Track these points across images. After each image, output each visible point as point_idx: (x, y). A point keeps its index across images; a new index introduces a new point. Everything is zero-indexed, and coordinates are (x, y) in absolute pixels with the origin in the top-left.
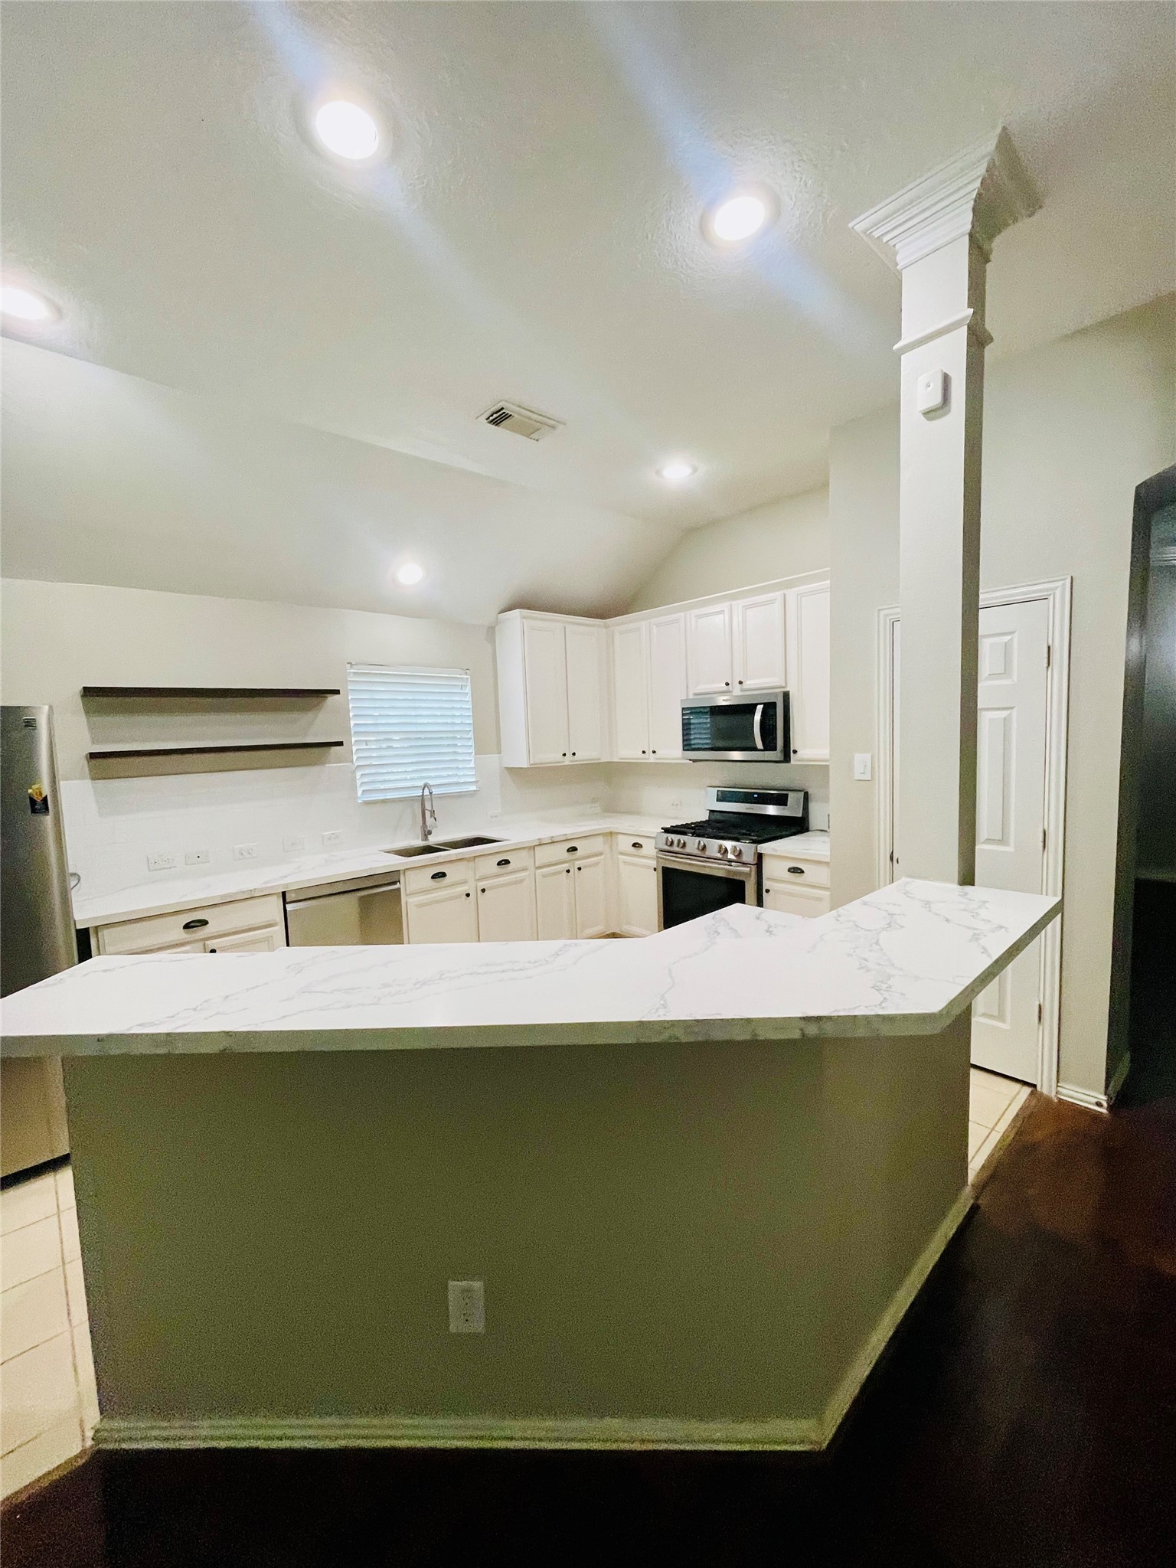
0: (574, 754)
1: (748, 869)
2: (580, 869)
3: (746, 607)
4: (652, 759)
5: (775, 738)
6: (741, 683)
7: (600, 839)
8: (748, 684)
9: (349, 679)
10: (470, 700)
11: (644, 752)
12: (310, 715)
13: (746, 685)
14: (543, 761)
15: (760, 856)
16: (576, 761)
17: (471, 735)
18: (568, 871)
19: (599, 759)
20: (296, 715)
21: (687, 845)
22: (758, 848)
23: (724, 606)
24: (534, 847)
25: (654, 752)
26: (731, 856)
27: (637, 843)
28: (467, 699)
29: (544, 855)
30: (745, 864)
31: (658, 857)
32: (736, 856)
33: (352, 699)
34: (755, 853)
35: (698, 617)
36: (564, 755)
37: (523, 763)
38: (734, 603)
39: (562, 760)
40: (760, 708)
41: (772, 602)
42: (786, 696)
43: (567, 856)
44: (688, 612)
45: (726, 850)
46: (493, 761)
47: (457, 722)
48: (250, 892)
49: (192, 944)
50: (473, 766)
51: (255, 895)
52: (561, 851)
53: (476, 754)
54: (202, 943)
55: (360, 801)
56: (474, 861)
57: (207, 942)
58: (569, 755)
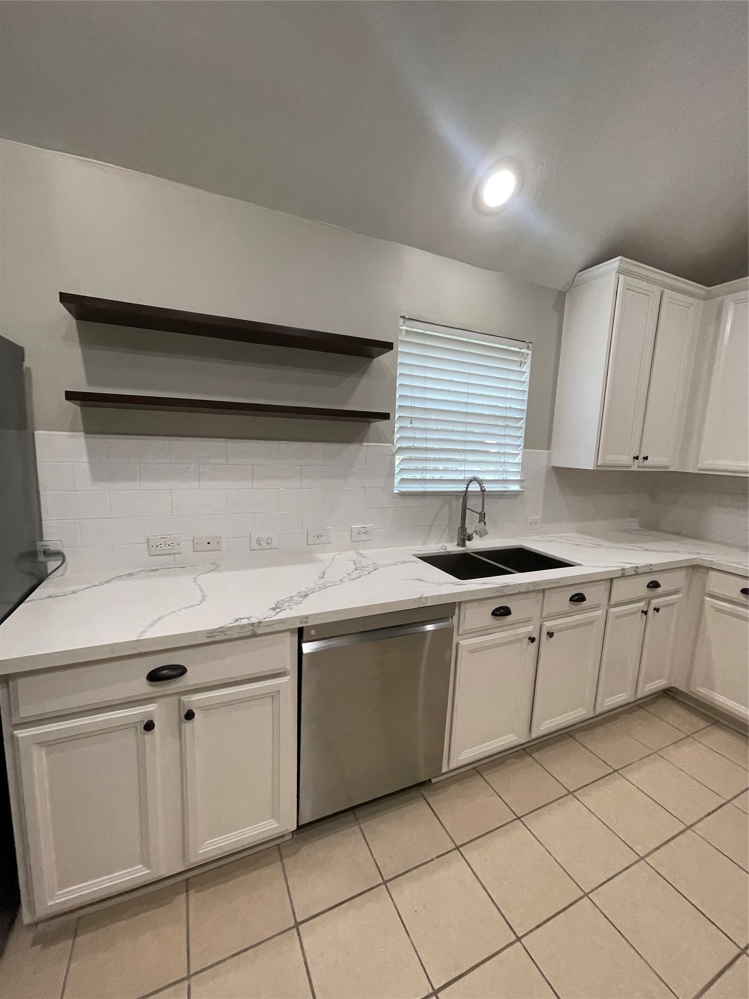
0: (647, 458)
2: (657, 609)
7: (682, 573)
9: (400, 338)
10: (528, 381)
12: (351, 380)
14: (611, 463)
16: (644, 467)
17: (523, 424)
18: (644, 612)
19: (667, 468)
20: (335, 377)
24: (611, 580)
28: (525, 380)
36: (635, 458)
37: (586, 463)
39: (631, 464)
43: (646, 592)
46: (541, 458)
47: (510, 406)
48: (251, 628)
49: (161, 701)
50: (521, 462)
51: (259, 632)
52: (639, 587)
53: (525, 447)
54: (175, 698)
55: (396, 491)
56: (547, 593)
57: (185, 699)
58: (641, 459)
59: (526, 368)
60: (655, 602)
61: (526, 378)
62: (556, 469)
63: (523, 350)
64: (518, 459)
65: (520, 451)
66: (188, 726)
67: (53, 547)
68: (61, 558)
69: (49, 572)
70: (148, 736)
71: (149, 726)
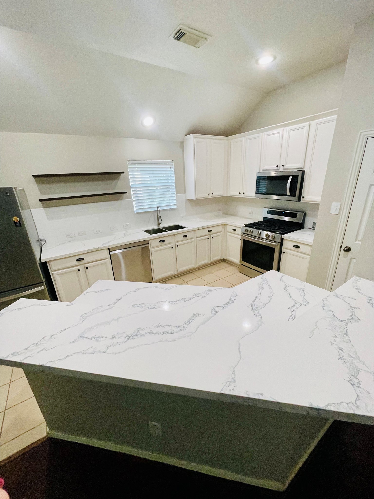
0: (213, 194)
1: (277, 244)
2: (213, 237)
3: (290, 130)
4: (243, 196)
5: (296, 191)
6: (283, 166)
7: (221, 227)
8: (286, 167)
9: (128, 166)
10: (174, 173)
11: (240, 193)
12: (115, 181)
13: (285, 167)
14: (201, 197)
15: (282, 240)
16: (213, 196)
17: (174, 187)
18: (208, 238)
19: (222, 195)
20: (109, 182)
21: (254, 232)
22: (282, 236)
23: (280, 130)
24: (196, 230)
25: (244, 193)
26: (270, 238)
27: (234, 229)
28: (173, 173)
29: (199, 233)
30: (276, 242)
31: (242, 235)
32: (273, 239)
33: (130, 174)
34: (281, 238)
35: (268, 135)
36: (209, 194)
37: (193, 198)
38: (285, 128)
39: (208, 196)
40: (291, 178)
41: (303, 128)
42: (303, 172)
43: (208, 233)
44: (264, 133)
45: (269, 236)
46: (183, 197)
47: (170, 182)
48: (97, 249)
49: (80, 266)
50: (175, 199)
51: (99, 249)
52: (206, 231)
53: (176, 194)
54: (83, 265)
55: (135, 213)
56: (175, 235)
57: (85, 265)
58: (211, 194)
59: (173, 169)
60: (212, 236)
61: (173, 172)
62: (188, 199)
63: (171, 163)
64: (175, 198)
65: (175, 195)
66: (87, 270)
67: (42, 239)
68: (44, 241)
69: (42, 245)
70: (79, 273)
71: (79, 270)
